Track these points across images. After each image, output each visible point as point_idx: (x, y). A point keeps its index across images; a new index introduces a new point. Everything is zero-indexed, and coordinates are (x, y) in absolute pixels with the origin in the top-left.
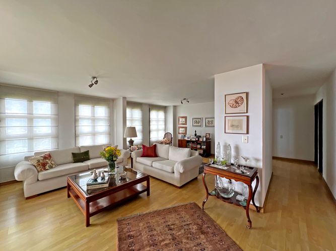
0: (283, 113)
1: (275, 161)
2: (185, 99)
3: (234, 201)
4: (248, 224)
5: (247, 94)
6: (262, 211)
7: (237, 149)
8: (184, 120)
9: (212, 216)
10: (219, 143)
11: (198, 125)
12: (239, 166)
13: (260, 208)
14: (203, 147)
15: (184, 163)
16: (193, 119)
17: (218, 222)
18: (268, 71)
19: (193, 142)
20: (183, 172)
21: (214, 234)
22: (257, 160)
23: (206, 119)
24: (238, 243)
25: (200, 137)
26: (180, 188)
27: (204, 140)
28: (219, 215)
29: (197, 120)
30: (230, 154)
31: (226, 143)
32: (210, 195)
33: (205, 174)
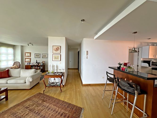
0: (71, 53)
1: (69, 70)
2: (31, 43)
3: (56, 86)
4: (61, 91)
5: (61, 47)
6: (65, 86)
7: (57, 67)
8: (29, 54)
9: (48, 94)
10: (50, 65)
11: (38, 57)
12: (58, 73)
13: (64, 85)
14: (41, 68)
15: (32, 77)
16: (35, 54)
17: (50, 95)
18: (67, 40)
19: (35, 66)
20: (32, 81)
21: (49, 100)
22: (63, 70)
23: (42, 54)
24: (57, 98)
25: (39, 63)
26: (30, 89)
27: (42, 64)
28: (50, 93)
29: (38, 55)
30: (55, 69)
31: (53, 65)
32: (47, 86)
33: (44, 78)
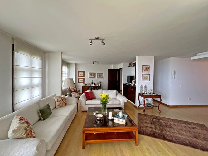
2: (96, 61)
5: (150, 66)
16: (89, 73)
23: (97, 73)
29: (92, 74)
